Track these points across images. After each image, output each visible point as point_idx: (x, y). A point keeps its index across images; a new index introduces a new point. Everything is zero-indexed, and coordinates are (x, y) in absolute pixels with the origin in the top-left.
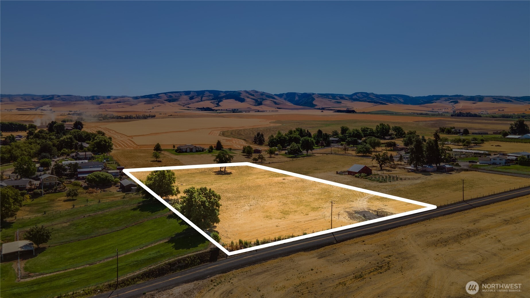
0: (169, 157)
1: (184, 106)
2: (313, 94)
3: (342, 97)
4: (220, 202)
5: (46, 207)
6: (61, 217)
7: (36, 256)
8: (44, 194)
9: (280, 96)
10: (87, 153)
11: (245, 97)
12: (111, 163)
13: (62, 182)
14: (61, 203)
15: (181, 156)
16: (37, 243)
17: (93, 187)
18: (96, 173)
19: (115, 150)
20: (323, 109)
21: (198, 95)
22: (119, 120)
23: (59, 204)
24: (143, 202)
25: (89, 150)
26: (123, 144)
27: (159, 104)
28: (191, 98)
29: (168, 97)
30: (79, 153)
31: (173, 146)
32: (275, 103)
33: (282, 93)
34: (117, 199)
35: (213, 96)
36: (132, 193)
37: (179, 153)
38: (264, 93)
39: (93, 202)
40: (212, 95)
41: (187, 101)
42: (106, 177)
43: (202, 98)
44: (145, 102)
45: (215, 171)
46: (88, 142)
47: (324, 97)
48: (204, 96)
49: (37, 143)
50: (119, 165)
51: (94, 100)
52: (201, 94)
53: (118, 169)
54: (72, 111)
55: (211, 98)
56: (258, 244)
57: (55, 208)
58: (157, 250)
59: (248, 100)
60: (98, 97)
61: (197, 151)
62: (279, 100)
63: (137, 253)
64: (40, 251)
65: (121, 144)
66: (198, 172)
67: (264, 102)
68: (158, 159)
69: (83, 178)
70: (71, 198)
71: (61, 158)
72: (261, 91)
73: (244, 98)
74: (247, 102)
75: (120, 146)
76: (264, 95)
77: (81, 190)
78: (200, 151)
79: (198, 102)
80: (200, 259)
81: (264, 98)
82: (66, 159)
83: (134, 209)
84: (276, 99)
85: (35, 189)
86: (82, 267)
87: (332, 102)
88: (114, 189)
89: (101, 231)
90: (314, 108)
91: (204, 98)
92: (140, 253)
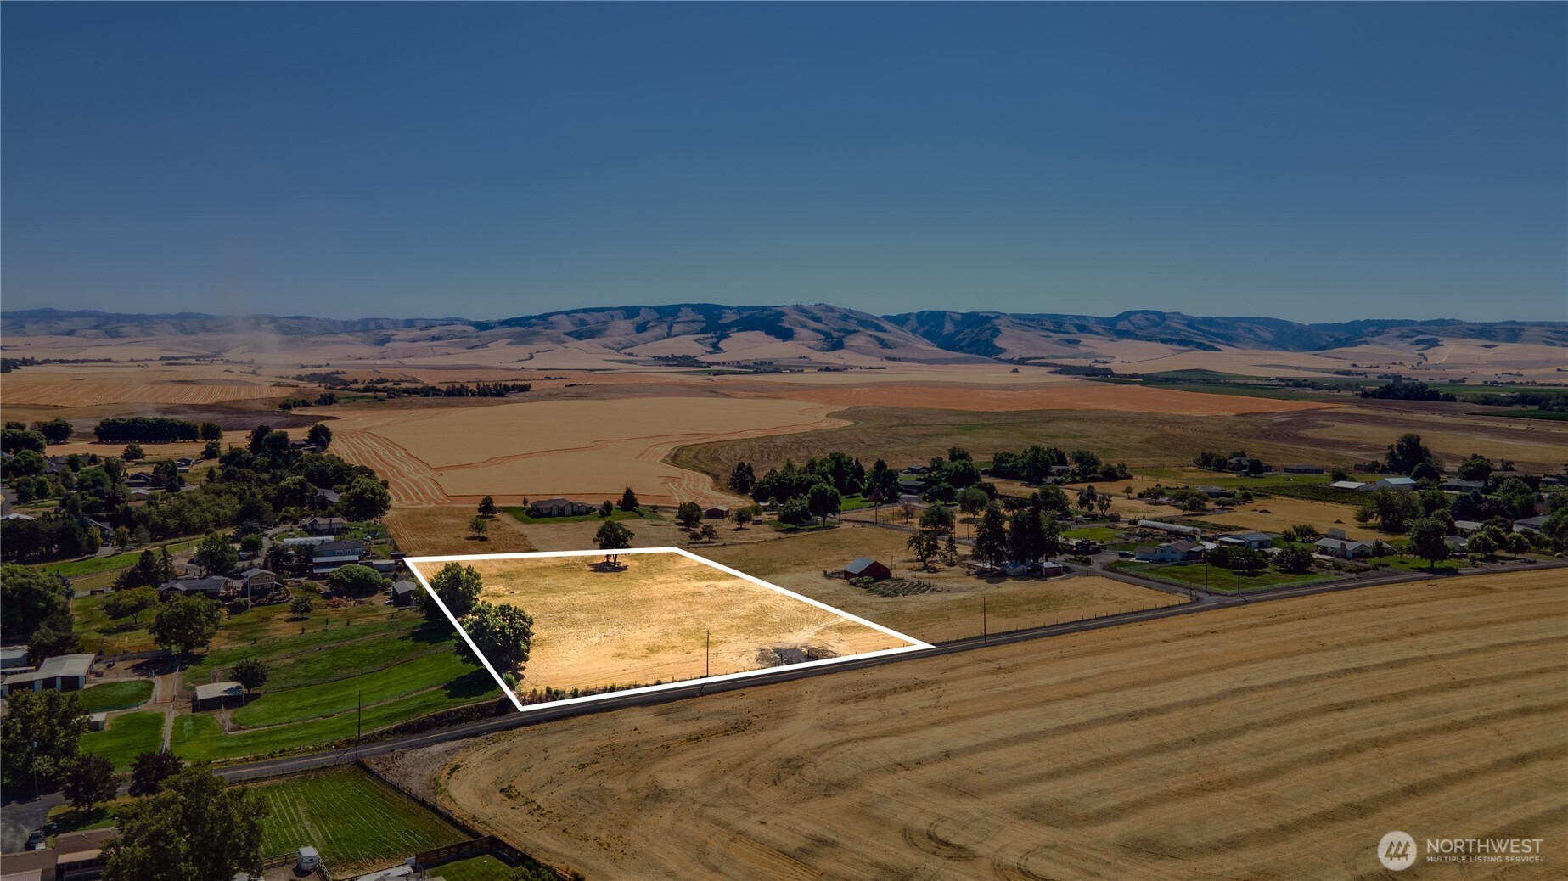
0: (508, 529)
1: (617, 351)
2: (998, 316)
3: (1083, 326)
4: (532, 629)
5: (256, 631)
6: (282, 648)
7: (246, 704)
8: (251, 607)
9: (900, 320)
10: (334, 520)
11: (794, 326)
12: (382, 543)
13: (284, 584)
14: (283, 625)
15: (535, 525)
16: (248, 687)
17: (340, 596)
18: (346, 567)
19: (395, 508)
20: (1022, 361)
21: (660, 320)
22: (431, 399)
23: (279, 626)
24: (423, 625)
25: (339, 511)
26: (415, 494)
27: (549, 345)
28: (641, 328)
29: (575, 325)
30: (317, 518)
31: (522, 498)
32: (883, 343)
33: (905, 312)
34: (379, 619)
35: (702, 322)
36: (410, 609)
37: (532, 517)
38: (851, 311)
39: (337, 623)
40: (701, 317)
41: (627, 337)
42: (366, 575)
43: (670, 328)
44: (510, 337)
45: (595, 562)
46: (339, 487)
47: (1030, 326)
48: (678, 322)
49: (231, 492)
50: (396, 548)
51: (369, 331)
52: (668, 314)
53: (393, 557)
54: (306, 367)
55: (697, 326)
56: (575, 694)
57: (271, 634)
58: (423, 699)
59: (803, 333)
60: (379, 324)
61: (574, 514)
62: (894, 333)
63: (393, 704)
64: (251, 698)
65: (410, 492)
66: (559, 564)
67: (849, 341)
68: (481, 534)
69: (323, 576)
70: (298, 615)
71: (282, 528)
72: (841, 307)
73: (791, 329)
74: (799, 339)
75: (408, 497)
76: (852, 318)
77: (316, 600)
78: (581, 513)
79: (658, 339)
80: (481, 713)
81: (850, 328)
82: (291, 531)
83: (404, 638)
84: (885, 331)
85: (234, 597)
86: (313, 720)
87: (1050, 339)
88: (379, 600)
89: (345, 672)
90: (995, 359)
91: (676, 329)
92: (398, 703)
